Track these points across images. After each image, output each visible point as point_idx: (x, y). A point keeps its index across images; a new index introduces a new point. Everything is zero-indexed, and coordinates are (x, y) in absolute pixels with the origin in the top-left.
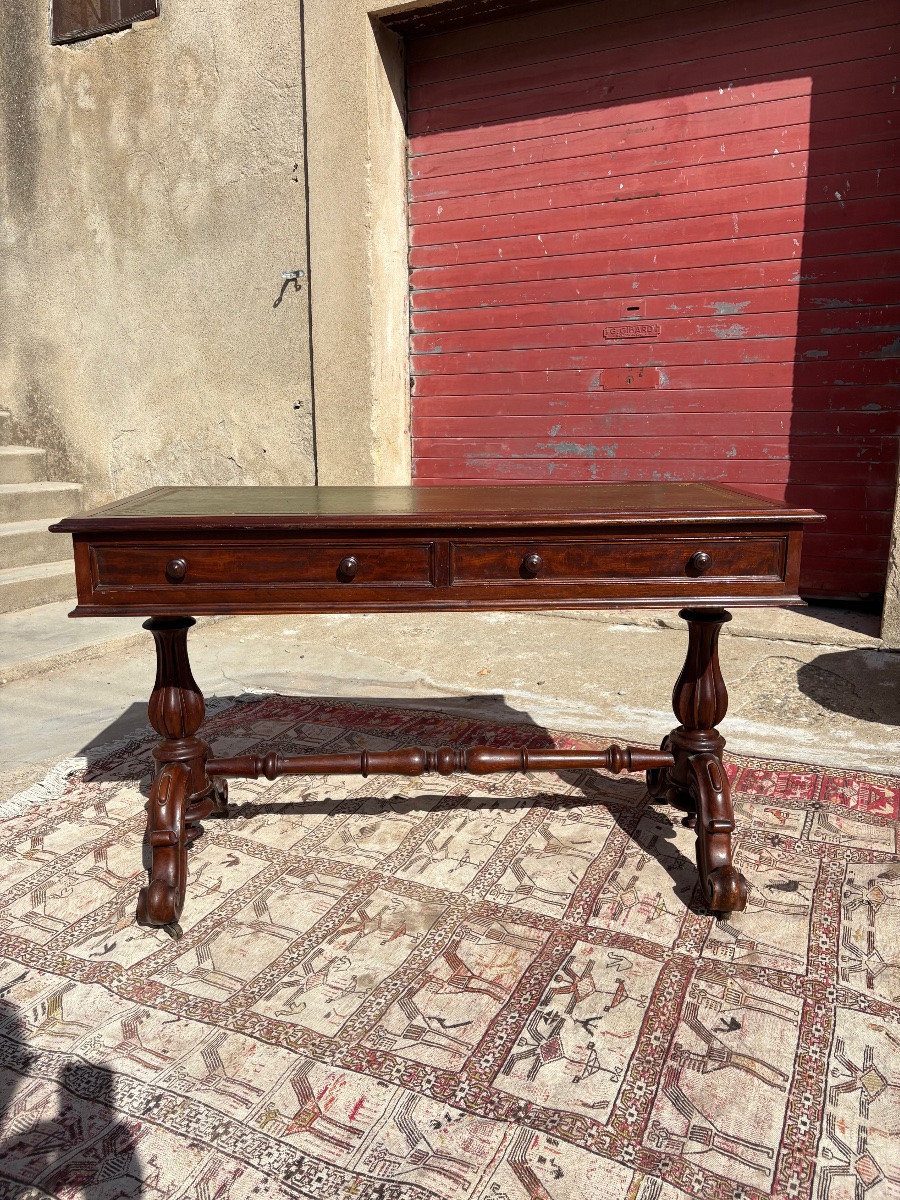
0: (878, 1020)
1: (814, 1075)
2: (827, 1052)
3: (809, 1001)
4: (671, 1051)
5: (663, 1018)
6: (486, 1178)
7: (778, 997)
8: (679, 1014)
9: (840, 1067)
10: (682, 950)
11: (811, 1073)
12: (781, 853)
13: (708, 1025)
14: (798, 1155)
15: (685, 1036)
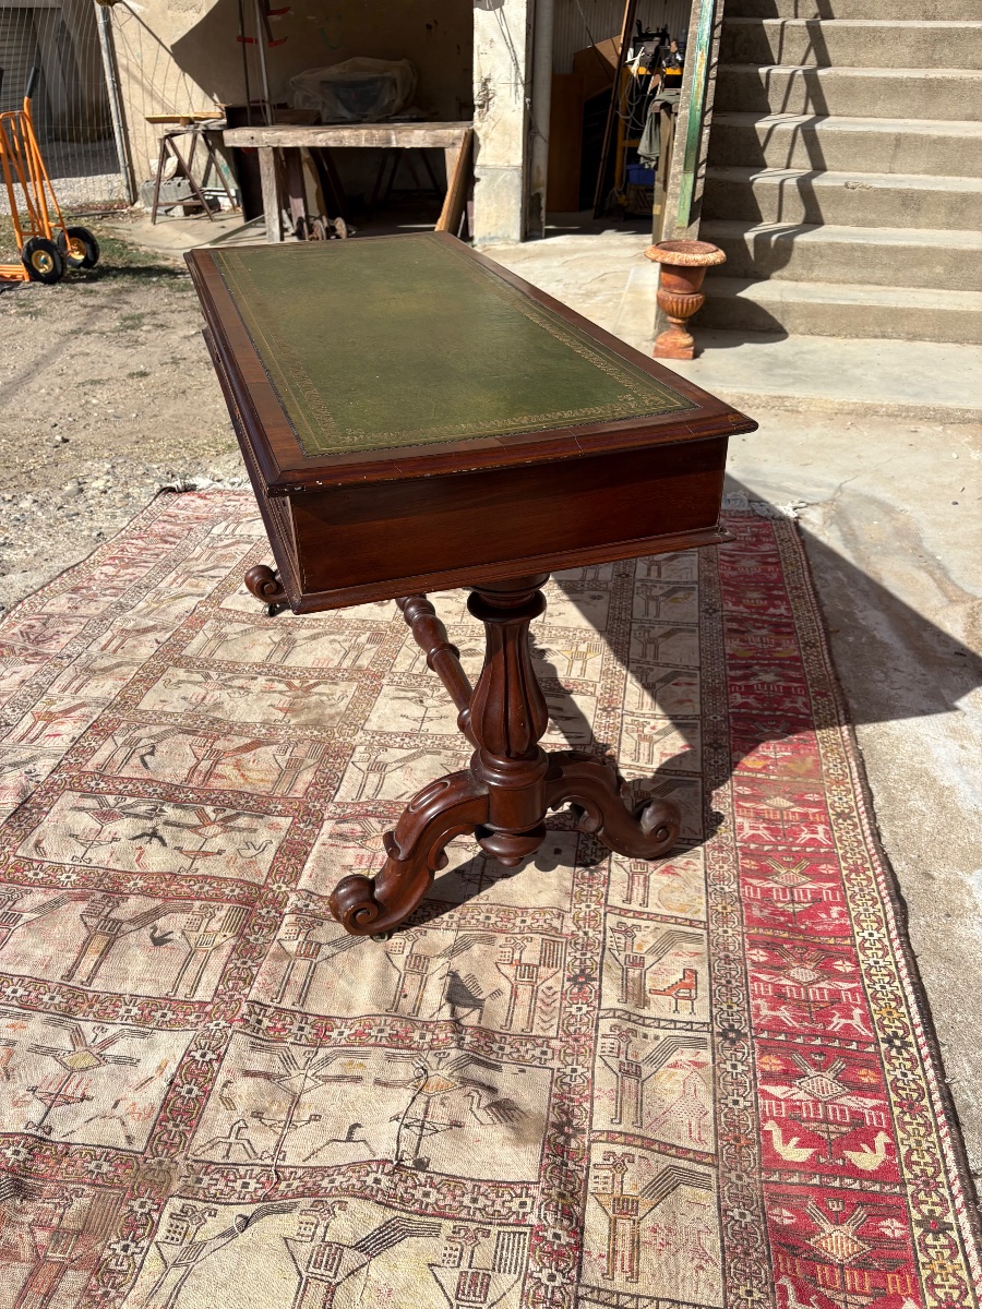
0: (172, 1069)
1: (94, 1010)
2: (129, 1021)
3: (209, 1007)
4: (115, 895)
5: (163, 886)
7: (211, 978)
8: (172, 899)
9: (108, 1034)
10: (293, 899)
11: (97, 1006)
12: (558, 988)
13: (160, 922)
15: (133, 905)
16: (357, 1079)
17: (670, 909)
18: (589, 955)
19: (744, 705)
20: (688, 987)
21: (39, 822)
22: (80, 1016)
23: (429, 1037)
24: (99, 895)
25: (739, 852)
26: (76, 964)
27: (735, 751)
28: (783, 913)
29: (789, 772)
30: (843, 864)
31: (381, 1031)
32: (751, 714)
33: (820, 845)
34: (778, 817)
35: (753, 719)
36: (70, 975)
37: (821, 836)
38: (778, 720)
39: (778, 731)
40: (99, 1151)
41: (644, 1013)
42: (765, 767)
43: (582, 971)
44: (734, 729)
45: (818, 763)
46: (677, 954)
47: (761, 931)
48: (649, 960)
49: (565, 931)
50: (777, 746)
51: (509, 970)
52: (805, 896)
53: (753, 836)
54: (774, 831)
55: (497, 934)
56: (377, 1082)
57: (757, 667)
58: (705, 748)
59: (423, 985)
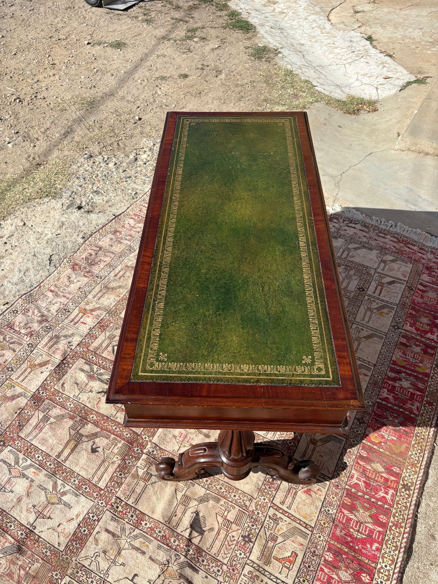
0: (81, 518)
1: (63, 475)
2: (73, 487)
3: (102, 492)
4: (84, 420)
5: (102, 422)
6: (44, 353)
7: (107, 477)
8: (104, 430)
9: (65, 489)
10: (149, 446)
11: (65, 474)
12: (236, 539)
13: (97, 440)
14: (26, 448)
15: (89, 428)
16: (143, 553)
17: (299, 514)
18: (255, 527)
19: (386, 399)
20: (290, 562)
21: (67, 372)
22: (58, 476)
23: (177, 543)
24: (78, 418)
25: (345, 492)
26: (62, 451)
27: (369, 427)
28: (351, 536)
29: (391, 451)
30: (392, 519)
31: (160, 532)
32: (387, 406)
33: (386, 502)
34: (373, 477)
35: (386, 408)
36: (59, 456)
37: (388, 497)
38: (399, 414)
39: (396, 421)
40: (48, 545)
41: (266, 568)
42: (380, 443)
43: (249, 535)
44: (375, 412)
45: (407, 449)
46: (293, 541)
47: (336, 543)
48: (280, 539)
49: (250, 509)
50: (392, 431)
51: (220, 520)
52: (365, 531)
53: (356, 484)
54: (367, 485)
55: (222, 498)
56: (150, 558)
57: (403, 374)
58: (356, 420)
59: (184, 513)
